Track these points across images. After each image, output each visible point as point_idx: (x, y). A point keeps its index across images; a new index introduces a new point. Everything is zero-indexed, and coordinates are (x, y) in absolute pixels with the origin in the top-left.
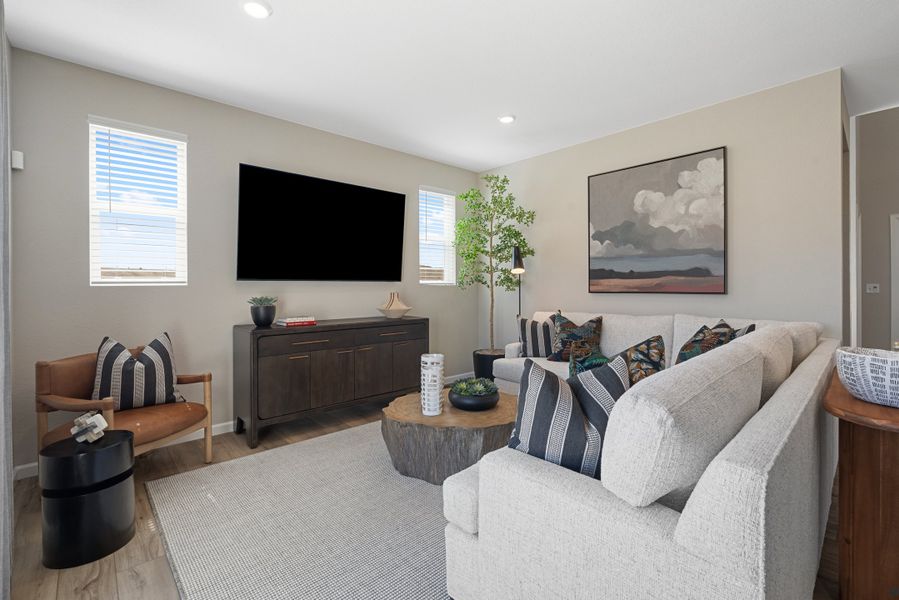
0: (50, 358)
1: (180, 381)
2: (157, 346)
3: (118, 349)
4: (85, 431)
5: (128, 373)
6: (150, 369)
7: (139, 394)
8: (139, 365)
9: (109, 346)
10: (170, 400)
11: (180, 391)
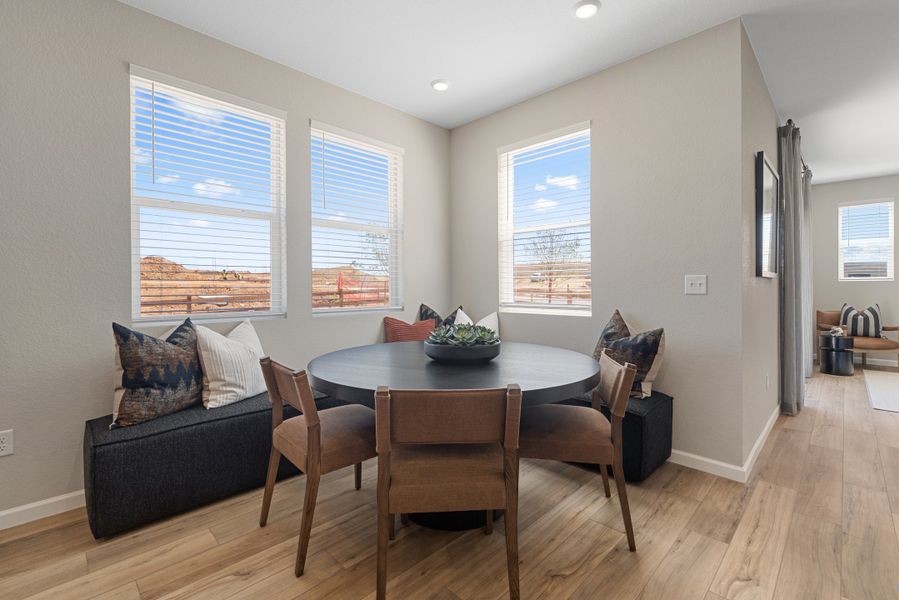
0: (822, 310)
1: (884, 329)
2: (871, 310)
3: (851, 309)
4: (835, 332)
5: (855, 319)
6: (866, 320)
7: (860, 329)
8: (860, 317)
9: (846, 308)
10: (877, 336)
11: (883, 334)
